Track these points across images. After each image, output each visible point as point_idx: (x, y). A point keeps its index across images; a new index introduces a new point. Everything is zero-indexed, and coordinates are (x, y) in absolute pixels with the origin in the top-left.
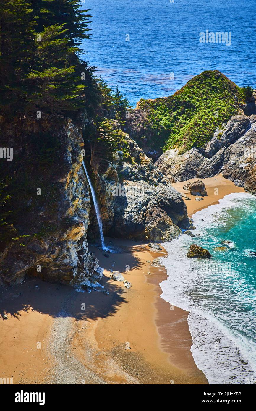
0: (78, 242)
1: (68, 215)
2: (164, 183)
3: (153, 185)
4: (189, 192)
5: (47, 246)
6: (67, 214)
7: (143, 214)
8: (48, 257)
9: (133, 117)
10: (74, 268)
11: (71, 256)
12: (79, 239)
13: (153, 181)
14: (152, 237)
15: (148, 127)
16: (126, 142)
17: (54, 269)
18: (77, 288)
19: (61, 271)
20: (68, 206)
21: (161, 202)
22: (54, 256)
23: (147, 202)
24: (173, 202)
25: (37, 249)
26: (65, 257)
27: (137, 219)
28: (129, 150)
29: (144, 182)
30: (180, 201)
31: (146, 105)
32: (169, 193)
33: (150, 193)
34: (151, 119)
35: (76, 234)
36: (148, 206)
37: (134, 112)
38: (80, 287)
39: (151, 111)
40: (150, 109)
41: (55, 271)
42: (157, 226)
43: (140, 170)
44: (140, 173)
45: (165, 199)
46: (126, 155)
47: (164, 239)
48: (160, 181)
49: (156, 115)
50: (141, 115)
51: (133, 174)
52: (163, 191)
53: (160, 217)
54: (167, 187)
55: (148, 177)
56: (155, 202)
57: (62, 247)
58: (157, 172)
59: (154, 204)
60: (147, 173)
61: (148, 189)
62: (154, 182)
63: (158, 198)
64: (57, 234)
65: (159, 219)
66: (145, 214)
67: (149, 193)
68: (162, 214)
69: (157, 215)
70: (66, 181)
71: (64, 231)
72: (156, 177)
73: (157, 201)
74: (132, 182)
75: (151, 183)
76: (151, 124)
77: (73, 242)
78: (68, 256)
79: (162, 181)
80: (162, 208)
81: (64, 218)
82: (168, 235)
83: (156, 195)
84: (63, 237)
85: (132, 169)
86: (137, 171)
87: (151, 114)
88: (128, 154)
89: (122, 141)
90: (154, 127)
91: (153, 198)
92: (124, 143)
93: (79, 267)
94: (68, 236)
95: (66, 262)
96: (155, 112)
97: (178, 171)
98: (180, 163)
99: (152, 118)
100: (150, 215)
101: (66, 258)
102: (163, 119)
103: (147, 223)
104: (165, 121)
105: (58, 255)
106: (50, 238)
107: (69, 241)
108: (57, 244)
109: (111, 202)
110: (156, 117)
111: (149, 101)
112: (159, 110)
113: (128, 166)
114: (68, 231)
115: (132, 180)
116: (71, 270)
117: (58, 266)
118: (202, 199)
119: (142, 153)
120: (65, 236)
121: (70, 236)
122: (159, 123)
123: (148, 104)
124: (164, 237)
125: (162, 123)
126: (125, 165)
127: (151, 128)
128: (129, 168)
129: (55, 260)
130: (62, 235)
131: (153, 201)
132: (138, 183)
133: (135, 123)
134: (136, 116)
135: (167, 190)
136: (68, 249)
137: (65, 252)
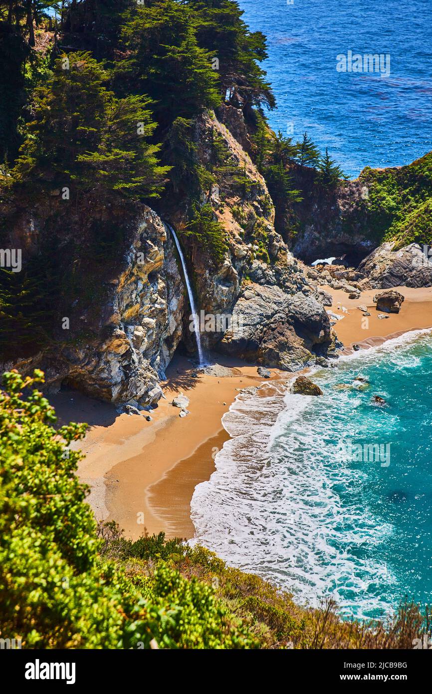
0: (122, 356)
1: (112, 323)
2: (304, 292)
3: (288, 294)
4: (375, 305)
5: (81, 355)
6: (110, 321)
7: (261, 330)
8: (81, 368)
9: (347, 192)
10: (116, 384)
11: (111, 371)
12: (124, 352)
13: (289, 288)
14: (267, 361)
15: (364, 207)
16: (265, 234)
17: (90, 383)
18: (118, 408)
19: (97, 386)
20: (112, 312)
21: (292, 317)
22: (89, 367)
23: (273, 315)
24: (308, 319)
25: (72, 357)
26: (102, 370)
27: (251, 334)
28: (267, 244)
29: (278, 288)
30: (318, 318)
31: (369, 177)
32: (306, 307)
33: (281, 303)
34: (370, 198)
35: (119, 346)
36: (272, 320)
37: (350, 185)
38: (122, 408)
39: (373, 186)
40: (373, 182)
41: (91, 385)
42: (276, 347)
43: (276, 272)
44: (274, 275)
45: (297, 314)
46: (261, 252)
47: (281, 365)
48: (299, 289)
49: (378, 192)
50: (358, 190)
51: (265, 276)
52: (298, 303)
53: (283, 335)
54: (308, 298)
55: (284, 282)
56: (283, 316)
57: (100, 359)
58: (299, 277)
59: (282, 318)
60: (284, 277)
61: (279, 298)
62: (291, 290)
63: (289, 311)
64: (95, 343)
65: (282, 338)
66: (265, 329)
67: (279, 303)
68: (288, 333)
69: (279, 333)
70: (119, 282)
71: (103, 341)
72: (295, 283)
73: (287, 314)
74: (261, 287)
75: (287, 290)
76: (369, 204)
77: (116, 354)
78: (106, 371)
79: (303, 289)
80: (290, 324)
81: (106, 326)
82: (287, 359)
83: (288, 307)
84: (102, 348)
85: (265, 270)
86: (271, 273)
87: (372, 189)
88: (264, 250)
89: (259, 233)
90: (373, 208)
91: (283, 310)
92: (263, 236)
93: (123, 385)
94: (109, 347)
95: (103, 377)
96: (379, 187)
97: (381, 273)
98: (389, 262)
99: (372, 196)
100: (271, 332)
101: (104, 372)
102: (387, 199)
103: (265, 342)
104: (390, 201)
105: (95, 367)
106: (87, 346)
107: (110, 353)
108: (95, 355)
109: (221, 310)
110: (379, 195)
111: (376, 170)
112: (384, 185)
113: (260, 265)
114: (107, 342)
115: (261, 284)
116: (109, 387)
117: (94, 380)
118: (387, 317)
119: (285, 250)
120: (105, 347)
121: (112, 347)
122: (380, 204)
123: (372, 175)
124: (282, 362)
125: (384, 205)
126: (256, 263)
127: (367, 210)
128: (261, 269)
129: (91, 372)
130: (101, 344)
131: (281, 314)
132: (269, 290)
133: (348, 199)
134: (351, 190)
135: (306, 302)
136: (108, 362)
137: (102, 365)
